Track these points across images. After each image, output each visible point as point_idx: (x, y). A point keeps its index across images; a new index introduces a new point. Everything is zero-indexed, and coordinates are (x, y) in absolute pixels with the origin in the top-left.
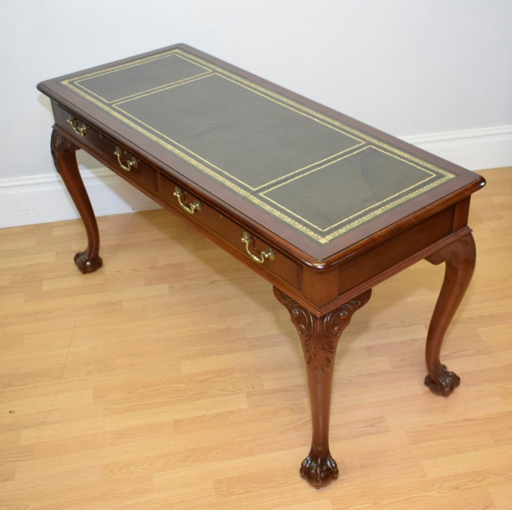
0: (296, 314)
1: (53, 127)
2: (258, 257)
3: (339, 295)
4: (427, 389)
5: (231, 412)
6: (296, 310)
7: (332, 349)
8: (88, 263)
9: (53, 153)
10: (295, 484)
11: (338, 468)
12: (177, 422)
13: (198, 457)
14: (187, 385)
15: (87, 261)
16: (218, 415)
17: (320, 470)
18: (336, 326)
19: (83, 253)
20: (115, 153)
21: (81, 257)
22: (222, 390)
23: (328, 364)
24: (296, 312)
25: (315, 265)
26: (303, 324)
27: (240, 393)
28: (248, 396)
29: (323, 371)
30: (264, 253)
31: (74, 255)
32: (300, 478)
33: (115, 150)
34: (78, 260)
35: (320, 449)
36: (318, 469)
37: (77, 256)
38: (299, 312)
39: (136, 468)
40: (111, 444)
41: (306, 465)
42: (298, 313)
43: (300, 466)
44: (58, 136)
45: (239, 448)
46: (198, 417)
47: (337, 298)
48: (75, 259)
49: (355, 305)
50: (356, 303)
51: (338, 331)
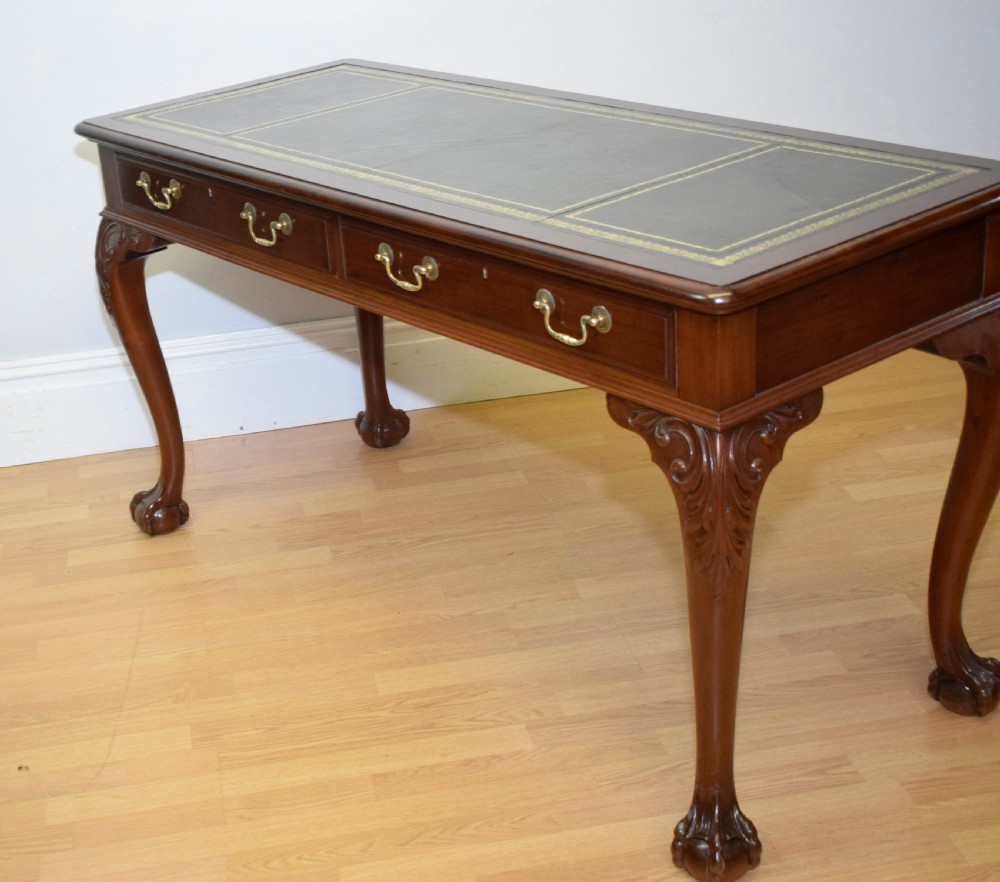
0: (662, 442)
1: (101, 214)
2: (572, 335)
3: (759, 390)
5: (499, 758)
6: (663, 431)
7: (748, 509)
8: (158, 515)
9: (100, 268)
11: (760, 836)
12: (381, 779)
13: (435, 837)
14: (392, 712)
15: (157, 506)
16: (468, 762)
17: (720, 839)
18: (754, 457)
19: (151, 492)
20: (244, 215)
21: (146, 501)
22: (472, 719)
23: (739, 547)
24: (663, 435)
25: (711, 296)
26: (681, 458)
27: (510, 724)
28: (529, 728)
29: (729, 564)
30: (587, 317)
31: (130, 498)
32: (675, 870)
33: (242, 210)
34: (140, 507)
35: (716, 791)
36: (717, 838)
37: (138, 499)
38: (670, 434)
39: (300, 858)
40: (241, 818)
41: (687, 833)
42: (667, 438)
44: (112, 230)
45: (524, 818)
46: (425, 767)
47: (753, 396)
48: (133, 508)
49: (793, 419)
50: (794, 415)
51: (759, 470)
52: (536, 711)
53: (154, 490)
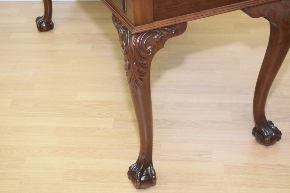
0: (121, 33)
4: (254, 138)
10: (123, 183)
13: (62, 153)
14: (76, 106)
15: (42, 22)
16: (88, 129)
17: (140, 174)
18: (149, 45)
19: (41, 17)
21: (40, 20)
23: (141, 77)
24: (121, 31)
27: (110, 118)
28: (115, 120)
31: (36, 19)
34: (38, 22)
35: (144, 158)
37: (38, 19)
38: (123, 31)
41: (132, 169)
43: (128, 170)
45: (94, 152)
46: (74, 127)
47: (153, 22)
48: (36, 21)
49: (170, 33)
50: (171, 31)
51: (151, 50)
52: (121, 115)
53: (43, 16)
